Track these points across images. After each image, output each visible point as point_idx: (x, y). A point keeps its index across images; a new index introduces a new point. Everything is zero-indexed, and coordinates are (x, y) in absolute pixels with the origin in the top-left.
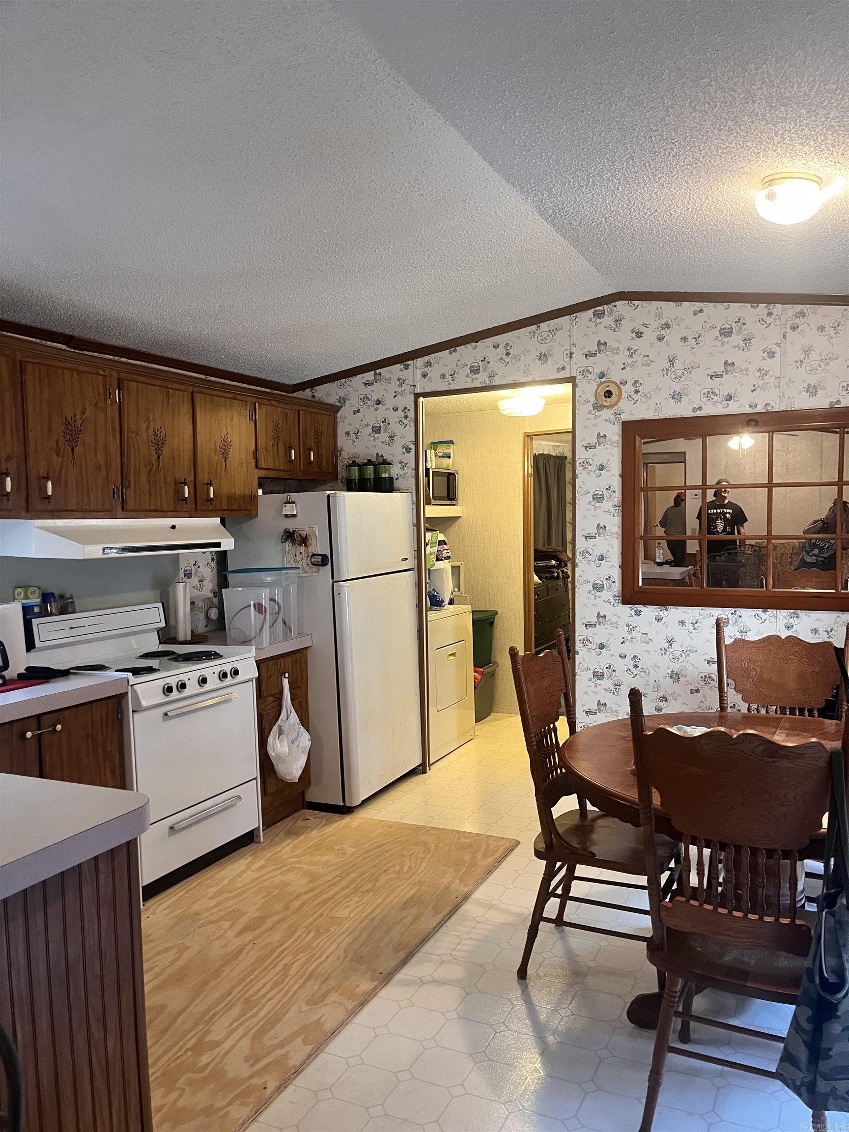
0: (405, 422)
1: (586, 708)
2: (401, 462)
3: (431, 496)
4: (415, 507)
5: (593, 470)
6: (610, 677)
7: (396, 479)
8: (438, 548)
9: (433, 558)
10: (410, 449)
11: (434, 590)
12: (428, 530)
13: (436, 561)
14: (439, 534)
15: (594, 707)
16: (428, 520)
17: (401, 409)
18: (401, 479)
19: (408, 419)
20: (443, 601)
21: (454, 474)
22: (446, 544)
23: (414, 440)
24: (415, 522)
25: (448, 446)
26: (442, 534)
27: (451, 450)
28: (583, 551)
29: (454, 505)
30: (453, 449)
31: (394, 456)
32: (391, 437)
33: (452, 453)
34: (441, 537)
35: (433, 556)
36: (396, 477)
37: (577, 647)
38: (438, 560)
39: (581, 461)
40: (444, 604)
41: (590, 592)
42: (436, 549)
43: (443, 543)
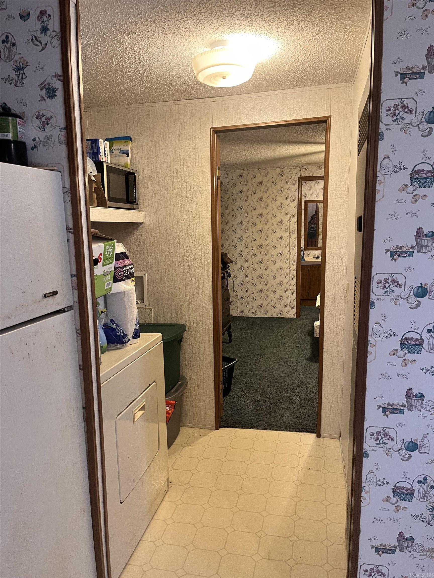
0: (44, 39)
1: (377, 543)
2: (39, 117)
3: (106, 196)
4: (68, 199)
5: (415, 123)
6: (424, 497)
7: (33, 148)
8: (116, 264)
9: (108, 280)
10: (54, 90)
11: (112, 321)
12: (94, 238)
13: (114, 282)
14: (116, 244)
15: (393, 542)
16: (93, 225)
17: (34, 15)
18: (40, 147)
19: (49, 33)
20: (125, 335)
21: (134, 174)
22: (127, 258)
23: (60, 73)
24: (71, 226)
25: (125, 142)
26: (121, 244)
27: (129, 147)
28: (386, 280)
29: (134, 209)
30: (131, 145)
31: (25, 104)
32: (19, 69)
33: (130, 150)
34: (120, 248)
35: (108, 277)
36: (32, 144)
37: (365, 446)
38: (116, 280)
39: (391, 104)
40: (126, 339)
41: (394, 353)
42: (111, 267)
43: (121, 256)
